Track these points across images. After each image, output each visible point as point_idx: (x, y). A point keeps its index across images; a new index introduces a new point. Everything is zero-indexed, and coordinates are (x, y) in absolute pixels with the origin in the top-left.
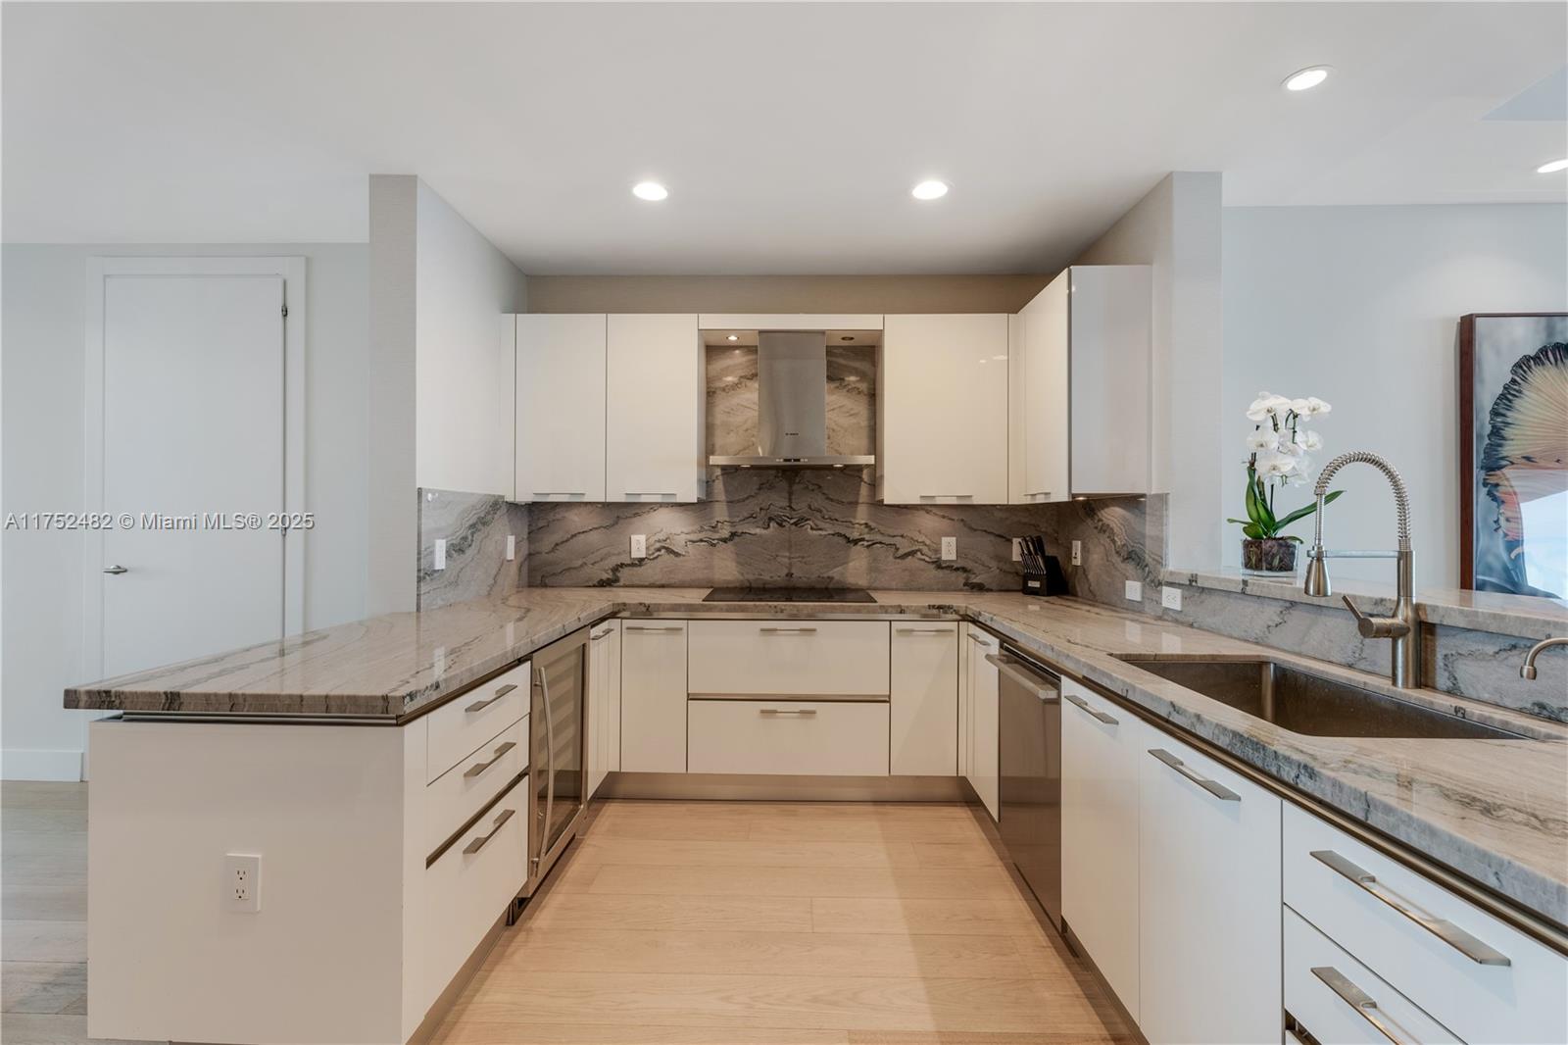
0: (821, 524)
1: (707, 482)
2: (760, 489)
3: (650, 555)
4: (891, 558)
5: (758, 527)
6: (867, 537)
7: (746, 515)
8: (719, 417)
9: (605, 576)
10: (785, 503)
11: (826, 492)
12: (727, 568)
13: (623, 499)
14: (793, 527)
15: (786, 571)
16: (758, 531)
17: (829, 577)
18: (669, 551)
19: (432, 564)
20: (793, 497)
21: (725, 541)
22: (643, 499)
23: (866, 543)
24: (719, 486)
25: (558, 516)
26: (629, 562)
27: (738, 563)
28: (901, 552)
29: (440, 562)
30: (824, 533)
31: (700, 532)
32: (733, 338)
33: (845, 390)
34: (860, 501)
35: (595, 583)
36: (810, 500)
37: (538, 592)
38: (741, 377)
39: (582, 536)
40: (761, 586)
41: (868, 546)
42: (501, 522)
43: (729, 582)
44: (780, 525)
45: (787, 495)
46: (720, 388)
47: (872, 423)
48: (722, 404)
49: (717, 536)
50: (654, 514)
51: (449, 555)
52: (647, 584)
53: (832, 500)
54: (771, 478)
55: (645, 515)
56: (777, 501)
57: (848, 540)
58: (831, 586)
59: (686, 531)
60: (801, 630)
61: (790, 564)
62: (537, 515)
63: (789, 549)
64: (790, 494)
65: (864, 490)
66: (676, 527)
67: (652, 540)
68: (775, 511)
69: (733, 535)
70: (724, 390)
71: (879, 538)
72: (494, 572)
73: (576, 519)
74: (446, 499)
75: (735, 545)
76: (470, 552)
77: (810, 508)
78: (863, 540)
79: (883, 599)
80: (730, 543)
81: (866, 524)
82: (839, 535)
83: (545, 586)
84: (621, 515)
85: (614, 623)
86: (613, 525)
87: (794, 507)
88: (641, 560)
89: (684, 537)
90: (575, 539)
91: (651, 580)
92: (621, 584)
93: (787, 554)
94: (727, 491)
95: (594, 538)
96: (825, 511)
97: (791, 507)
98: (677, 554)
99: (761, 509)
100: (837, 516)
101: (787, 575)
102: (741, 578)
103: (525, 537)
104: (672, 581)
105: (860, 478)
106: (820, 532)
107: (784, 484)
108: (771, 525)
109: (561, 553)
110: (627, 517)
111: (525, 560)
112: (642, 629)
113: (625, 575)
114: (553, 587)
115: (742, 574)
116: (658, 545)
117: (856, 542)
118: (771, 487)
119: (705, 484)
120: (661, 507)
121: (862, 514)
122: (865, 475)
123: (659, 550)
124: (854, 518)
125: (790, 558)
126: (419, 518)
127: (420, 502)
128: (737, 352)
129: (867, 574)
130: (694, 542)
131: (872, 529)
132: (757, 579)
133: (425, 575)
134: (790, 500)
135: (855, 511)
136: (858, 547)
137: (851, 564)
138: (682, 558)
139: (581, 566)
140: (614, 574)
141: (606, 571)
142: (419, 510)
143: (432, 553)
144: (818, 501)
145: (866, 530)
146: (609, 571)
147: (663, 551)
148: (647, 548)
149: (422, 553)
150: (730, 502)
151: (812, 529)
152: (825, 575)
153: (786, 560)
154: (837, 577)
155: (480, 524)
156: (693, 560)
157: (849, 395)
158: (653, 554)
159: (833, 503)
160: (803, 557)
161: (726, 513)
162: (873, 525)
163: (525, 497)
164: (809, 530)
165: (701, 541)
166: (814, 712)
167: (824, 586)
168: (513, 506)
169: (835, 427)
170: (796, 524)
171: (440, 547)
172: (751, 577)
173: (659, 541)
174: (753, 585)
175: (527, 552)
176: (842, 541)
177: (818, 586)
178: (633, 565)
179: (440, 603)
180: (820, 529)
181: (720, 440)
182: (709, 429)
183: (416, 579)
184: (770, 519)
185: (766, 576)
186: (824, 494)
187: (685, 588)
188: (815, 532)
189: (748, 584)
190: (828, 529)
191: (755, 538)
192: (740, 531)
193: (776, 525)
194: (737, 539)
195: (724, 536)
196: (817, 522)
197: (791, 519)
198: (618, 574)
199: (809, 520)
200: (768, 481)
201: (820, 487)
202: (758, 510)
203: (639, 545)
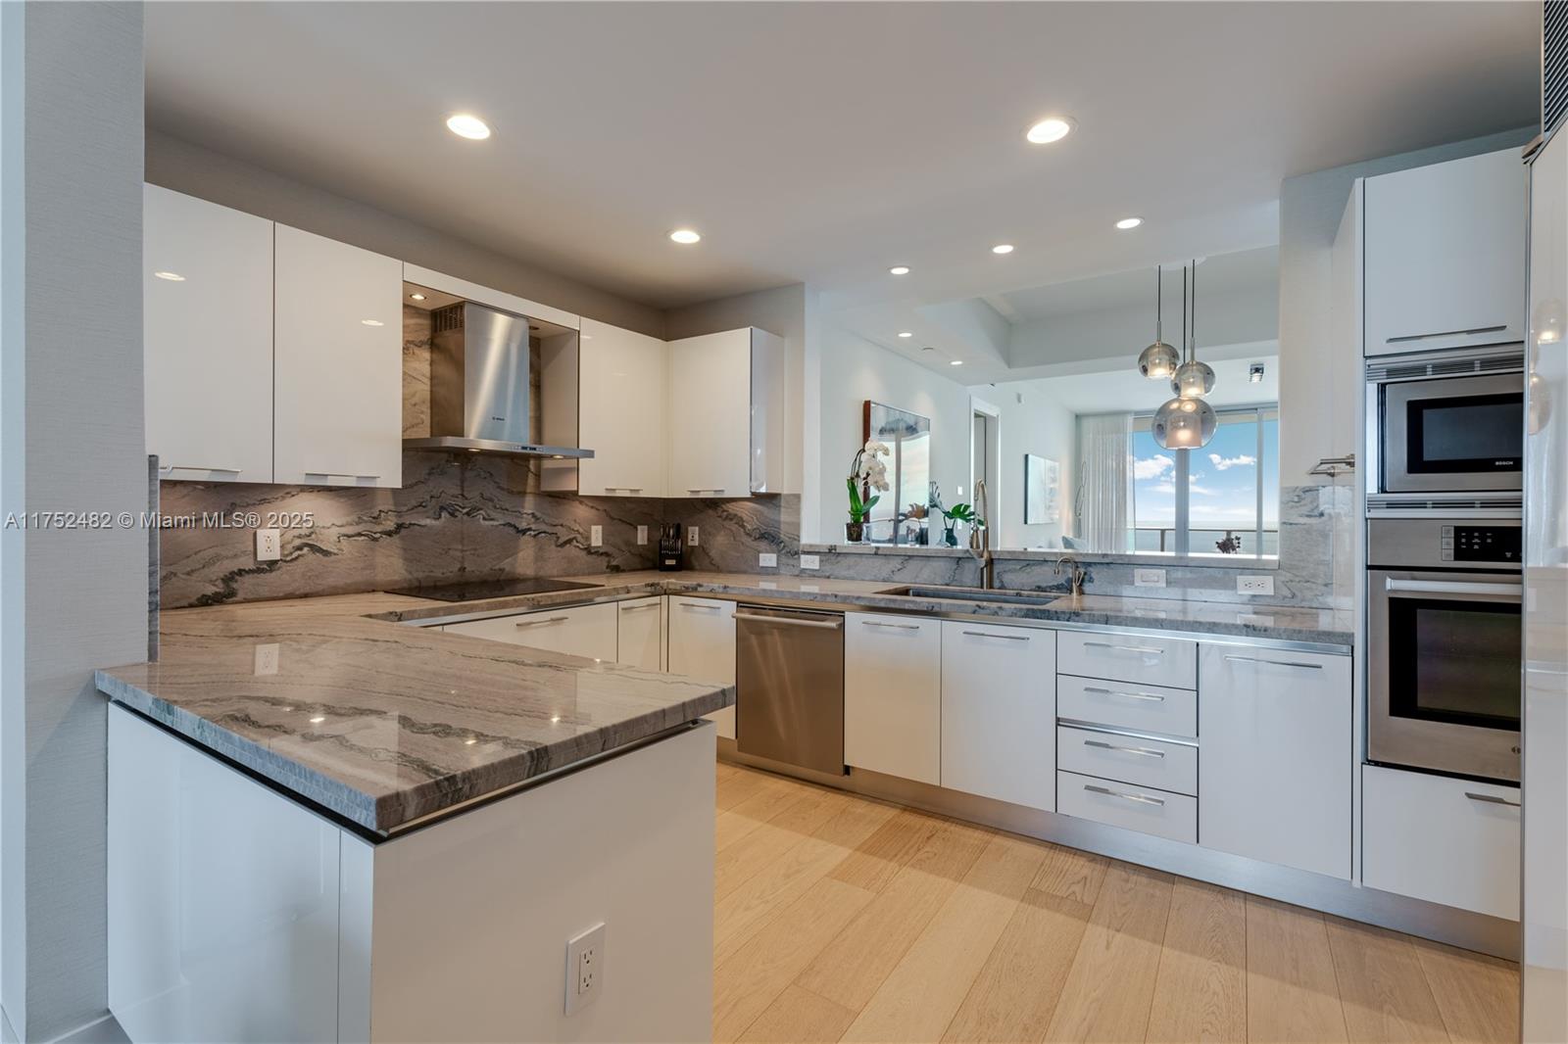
0: (493, 514)
2: (429, 474)
3: (287, 555)
4: (553, 547)
5: (428, 517)
6: (533, 527)
7: (414, 503)
9: (210, 590)
10: (457, 491)
11: (497, 480)
12: (392, 566)
14: (465, 517)
15: (458, 566)
16: (428, 522)
17: (500, 570)
18: (314, 548)
20: (466, 484)
21: (389, 534)
23: (533, 533)
26: (252, 566)
27: (405, 559)
28: (561, 541)
30: (495, 523)
31: (358, 524)
34: (528, 491)
35: (193, 600)
36: (481, 488)
40: (432, 584)
41: (535, 536)
43: (397, 582)
44: (452, 515)
45: (459, 483)
49: (379, 528)
50: (289, 501)
52: (281, 594)
53: (503, 489)
54: (442, 462)
55: (279, 503)
56: (449, 489)
57: (518, 530)
58: (504, 579)
59: (339, 524)
61: (463, 557)
63: (462, 540)
64: (462, 481)
65: (530, 481)
66: (324, 519)
67: (290, 535)
68: (445, 500)
69: (400, 527)
71: (543, 527)
75: (402, 538)
77: (482, 496)
78: (530, 529)
80: (396, 537)
81: (533, 514)
82: (510, 525)
84: (238, 502)
87: (465, 494)
88: (272, 564)
89: (335, 531)
91: (289, 589)
92: (240, 596)
93: (460, 547)
96: (496, 500)
97: (462, 495)
98: (326, 553)
99: (432, 497)
100: (507, 506)
101: (459, 570)
102: (410, 577)
104: (320, 588)
105: (528, 468)
106: (491, 523)
107: (456, 471)
108: (443, 515)
110: (248, 505)
113: (245, 585)
115: (410, 573)
116: (297, 542)
117: (524, 532)
118: (443, 473)
120: (301, 491)
121: (529, 504)
122: (531, 464)
123: (300, 548)
124: (523, 507)
125: (462, 551)
129: (533, 564)
130: (349, 536)
131: (538, 519)
132: (428, 576)
134: (463, 490)
135: (524, 502)
136: (526, 537)
137: (520, 555)
138: (333, 558)
139: (167, 577)
140: (228, 586)
141: (212, 582)
144: (490, 489)
145: (533, 520)
146: (219, 583)
147: (306, 549)
148: (282, 547)
151: (484, 519)
152: (497, 567)
153: (459, 554)
154: (508, 568)
156: (348, 558)
158: (291, 554)
159: (504, 492)
160: (475, 550)
161: (391, 502)
162: (538, 514)
164: (481, 520)
165: (360, 534)
167: (498, 580)
170: (468, 514)
172: (421, 575)
173: (300, 537)
174: (424, 584)
176: (511, 531)
177: (490, 579)
178: (259, 571)
180: (492, 520)
184: (442, 508)
185: (438, 573)
186: (495, 482)
187: (337, 594)
188: (487, 523)
189: (417, 584)
190: (501, 519)
191: (425, 530)
192: (408, 523)
193: (448, 515)
194: (403, 532)
195: (388, 529)
196: (489, 512)
197: (463, 508)
198: (235, 585)
199: (481, 509)
200: (439, 465)
201: (491, 474)
202: (428, 498)
203: (269, 543)
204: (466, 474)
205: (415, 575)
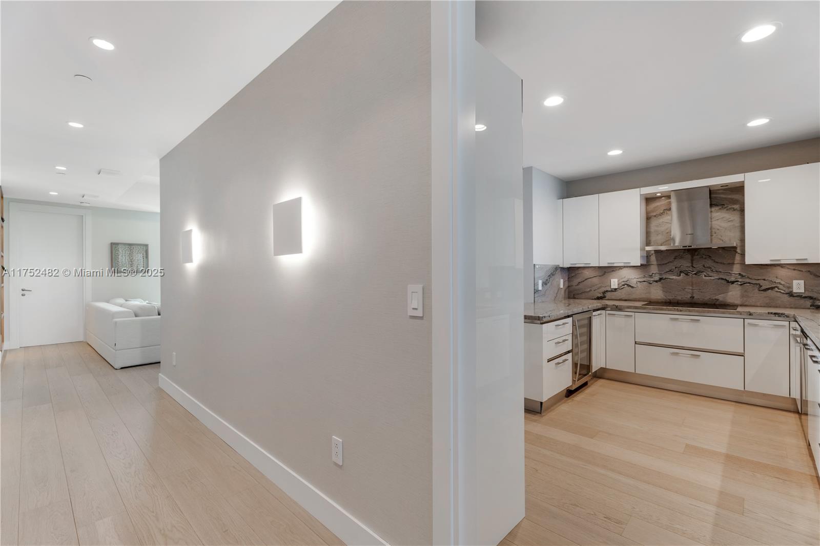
0: (711, 274)
1: (647, 256)
2: (675, 259)
3: (619, 287)
4: (757, 290)
5: (674, 275)
6: (740, 280)
7: (668, 270)
8: (653, 227)
9: (599, 295)
10: (690, 265)
12: (657, 293)
13: (607, 265)
14: (694, 275)
15: (690, 295)
16: (674, 277)
17: (715, 299)
18: (629, 286)
19: (538, 288)
20: (694, 262)
21: (656, 281)
22: (615, 265)
23: (739, 283)
24: (653, 258)
25: (580, 272)
26: (610, 290)
27: (664, 291)
28: (763, 288)
29: (540, 287)
30: (712, 278)
31: (644, 278)
32: (659, 194)
33: (725, 210)
34: (735, 263)
35: (595, 298)
36: (704, 263)
37: (572, 301)
38: (665, 210)
39: (590, 279)
40: (677, 301)
41: (741, 285)
42: (558, 274)
43: (660, 299)
44: (687, 274)
45: (690, 261)
46: (653, 216)
47: (742, 223)
48: (654, 223)
49: (652, 280)
50: (621, 271)
51: (543, 285)
52: (618, 299)
53: (717, 262)
54: (682, 253)
55: (617, 271)
56: (685, 264)
57: (728, 282)
58: (717, 303)
59: (636, 277)
60: (691, 320)
61: (693, 292)
62: (571, 272)
63: (692, 285)
64: (692, 260)
65: (738, 258)
66: (633, 277)
67: (620, 281)
68: (683, 269)
69: (661, 279)
70: (655, 216)
71: (748, 280)
72: (556, 292)
73: (587, 273)
74: (542, 267)
75: (662, 283)
76: (549, 285)
77: (704, 266)
78: (738, 281)
80: (659, 283)
81: (739, 274)
82: (722, 279)
83: (575, 298)
84: (606, 271)
85: (602, 311)
86: (602, 275)
87: (694, 266)
88: (616, 289)
89: (635, 280)
90: (587, 281)
91: (620, 298)
92: (607, 298)
93: (691, 288)
94: (657, 260)
95: (595, 280)
96: (713, 268)
97: (692, 266)
98: (632, 287)
99: (676, 268)
100: (720, 270)
101: (691, 297)
102: (665, 298)
103: (567, 279)
104: (630, 298)
105: (735, 251)
106: (710, 278)
107: (689, 256)
108: (682, 274)
109: (581, 286)
110: (609, 272)
111: (567, 288)
112: (615, 315)
113: (608, 295)
114: (577, 299)
115: (666, 296)
116: (623, 283)
117: (733, 283)
118: (682, 258)
119: (646, 258)
120: (624, 268)
121: (736, 269)
122: (739, 250)
123: (624, 285)
124: (732, 271)
125: (692, 290)
126: (534, 273)
127: (534, 268)
128: (663, 198)
129: (741, 298)
130: (641, 282)
131: (743, 276)
132: (674, 299)
133: (536, 291)
134: (692, 263)
135: (733, 268)
136: (734, 285)
137: (730, 293)
138: (634, 289)
139: (589, 291)
141: (600, 293)
142: (534, 271)
143: (538, 284)
144: (709, 263)
145: (739, 277)
146: (602, 293)
147: (626, 286)
148: (618, 285)
149: (535, 284)
150: (659, 265)
151: (705, 276)
152: (714, 298)
153: (691, 291)
154: (721, 299)
155: (552, 275)
156: (641, 290)
157: (728, 211)
158: (621, 287)
159: (719, 264)
160: (700, 289)
161: (657, 270)
162: (744, 274)
163: (567, 265)
164: (703, 277)
165: (644, 281)
166: (699, 356)
167: (713, 303)
168: (563, 269)
169: (719, 228)
170: (695, 274)
171: (540, 282)
172: (670, 298)
173: (624, 282)
174: (672, 301)
175: (567, 285)
176: (725, 282)
177: (709, 301)
178: (612, 291)
180: (711, 276)
181: (653, 238)
182: (648, 234)
184: (681, 272)
185: (679, 298)
186: (712, 260)
187: (636, 301)
188: (707, 278)
189: (669, 301)
190: (715, 276)
191: (673, 281)
192: (664, 277)
193: (684, 275)
194: (662, 281)
195: (656, 279)
196: (708, 273)
197: (693, 272)
198: (605, 295)
199: (704, 272)
201: (710, 257)
202: (674, 268)
203: (614, 283)
204: (695, 257)
205: (668, 297)
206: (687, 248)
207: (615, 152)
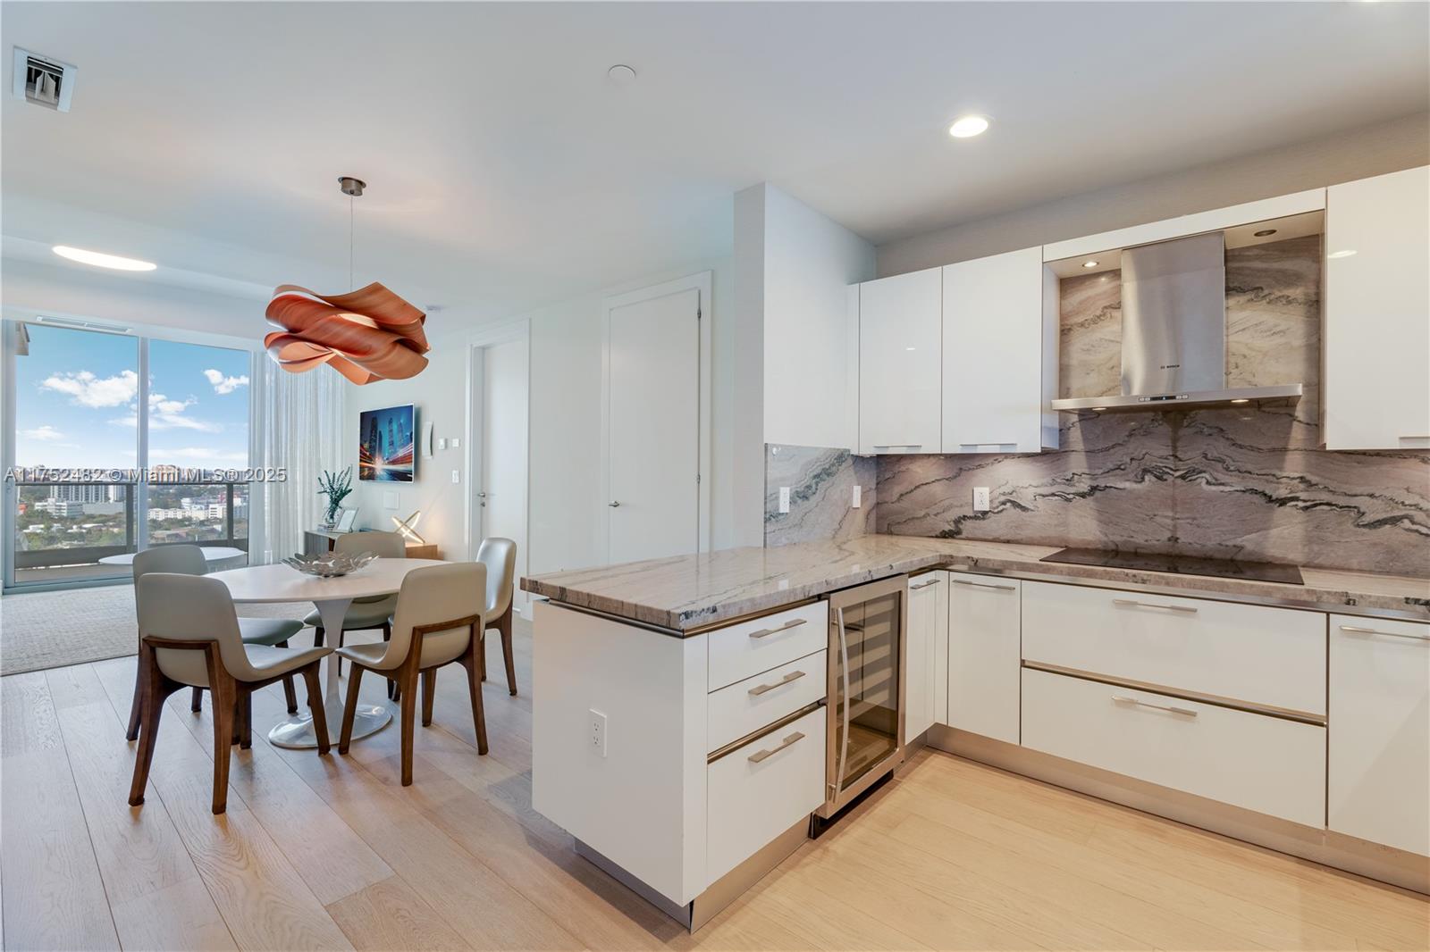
0: (1222, 477)
1: (1061, 430)
2: (1130, 435)
3: (994, 508)
4: (1350, 526)
5: (1128, 480)
6: (1303, 495)
7: (1111, 466)
8: (1076, 355)
9: (947, 528)
10: (1168, 452)
11: (1230, 436)
12: (1085, 526)
13: (959, 450)
14: (1179, 481)
15: (1169, 534)
16: (1127, 485)
17: (1236, 546)
18: (1016, 505)
19: (777, 507)
20: (1178, 444)
21: (1083, 495)
22: (981, 450)
23: (1301, 504)
24: (1076, 435)
25: (903, 468)
26: (972, 515)
27: (1100, 521)
29: (784, 507)
30: (1227, 489)
31: (1051, 485)
32: (1091, 264)
33: (1264, 301)
34: (1292, 447)
35: (938, 533)
36: (1205, 447)
37: (886, 539)
38: (1106, 307)
39: (925, 486)
40: (1133, 550)
41: (1306, 508)
42: (846, 474)
43: (1089, 542)
44: (1159, 478)
45: (1170, 442)
46: (1076, 324)
47: (1314, 340)
48: (1079, 341)
49: (1073, 490)
50: (997, 466)
51: (793, 502)
52: (991, 538)
53: (1241, 447)
54: (1147, 422)
55: (990, 467)
56: (1156, 449)
57: (1270, 499)
58: (1240, 557)
59: (1035, 484)
60: (1172, 608)
61: (1175, 526)
62: (884, 466)
63: (1174, 507)
64: (1175, 441)
65: (1298, 434)
66: (1025, 480)
67: (997, 493)
68: (1150, 462)
69: (1094, 489)
70: (1082, 325)
71: (1325, 497)
72: (840, 517)
73: (919, 470)
74: (790, 452)
75: (1096, 500)
76: (813, 500)
77: (1205, 456)
78: (1297, 499)
79: (1314, 581)
80: (1089, 499)
81: (1301, 478)
82: (1254, 492)
83: (891, 533)
84: (963, 467)
85: (941, 575)
86: (955, 477)
87: (1178, 454)
88: (985, 513)
89: (1032, 491)
90: (918, 489)
91: (996, 535)
92: (963, 536)
93: (1170, 514)
94: (1085, 440)
95: (937, 489)
96: (1229, 461)
97: (1175, 456)
98: (1024, 509)
99: (1132, 459)
100: (1249, 467)
101: (1169, 540)
102: (1106, 539)
103: (874, 487)
104: (1019, 537)
105: (1291, 415)
106: (1221, 488)
107: (1165, 429)
108: (1147, 478)
109: (905, 503)
110: (970, 469)
111: (873, 508)
112: (970, 583)
113: (967, 527)
114: (898, 535)
115: (1106, 536)
116: (1002, 498)
117: (1282, 502)
118: (1147, 433)
119: (1058, 432)
120: (1006, 458)
121: (1294, 465)
122: (1300, 412)
123: (1004, 503)
124: (1281, 469)
125: (1174, 519)
126: (766, 469)
127: (766, 455)
128: (1103, 279)
129: (1305, 546)
130: (1044, 496)
131: (1312, 485)
132: (1126, 542)
133: (771, 516)
134: (1175, 448)
135: (1283, 461)
136: (1287, 509)
137: (1274, 532)
138: (1030, 512)
139: (924, 516)
140: (957, 527)
141: (948, 522)
142: (766, 462)
143: (777, 498)
144: (1219, 448)
145: (1302, 486)
146: (952, 523)
147: (1009, 504)
148: (991, 501)
149: (769, 498)
150: (1090, 452)
151: (1208, 483)
152: (1230, 543)
153: (1169, 521)
154: (1249, 546)
155: (825, 474)
156: (1044, 517)
157: (1271, 306)
158: (998, 507)
159: (1245, 451)
160: (1194, 519)
161: (1085, 465)
162: (1314, 479)
163: (868, 450)
164: (1204, 485)
165: (1053, 495)
166: (1193, 714)
167: (1228, 557)
168: (859, 460)
169: (1246, 352)
170: (1183, 477)
171: (785, 494)
172: (1118, 539)
173: (1004, 494)
174: (1121, 548)
175: (875, 501)
176: (1262, 500)
177: (1217, 555)
178: (976, 518)
179: (784, 540)
180: (1223, 484)
181: (1075, 383)
182: (1063, 371)
183: (763, 520)
184: (1145, 471)
185: (1140, 540)
186: (1228, 439)
187: (1034, 544)
188: (1214, 488)
189: (1114, 547)
190: (1235, 483)
191: (1124, 494)
192: (1103, 485)
193: (1154, 479)
194: (1098, 494)
195: (1081, 490)
196: (1215, 474)
197: (1176, 471)
198: (961, 526)
199: (1204, 472)
200: (1142, 426)
201: (1222, 430)
202: (1128, 461)
203: (982, 497)
204: (1182, 432)
205: (1111, 538)
206: (1164, 402)
207: (969, 126)
